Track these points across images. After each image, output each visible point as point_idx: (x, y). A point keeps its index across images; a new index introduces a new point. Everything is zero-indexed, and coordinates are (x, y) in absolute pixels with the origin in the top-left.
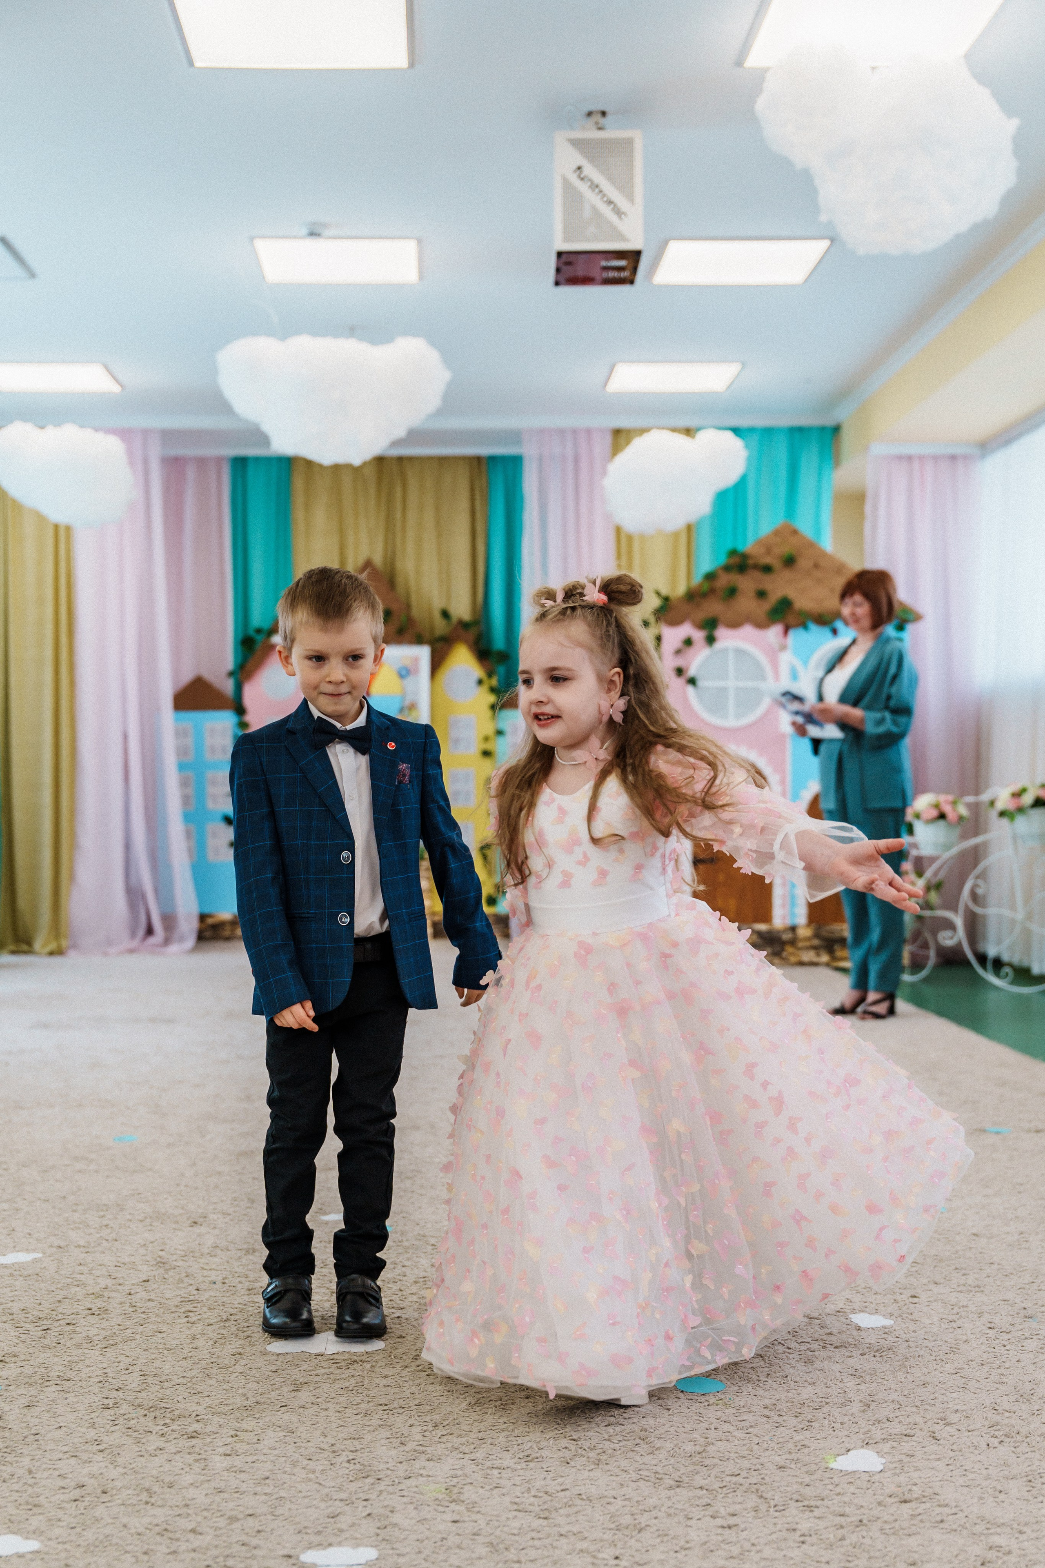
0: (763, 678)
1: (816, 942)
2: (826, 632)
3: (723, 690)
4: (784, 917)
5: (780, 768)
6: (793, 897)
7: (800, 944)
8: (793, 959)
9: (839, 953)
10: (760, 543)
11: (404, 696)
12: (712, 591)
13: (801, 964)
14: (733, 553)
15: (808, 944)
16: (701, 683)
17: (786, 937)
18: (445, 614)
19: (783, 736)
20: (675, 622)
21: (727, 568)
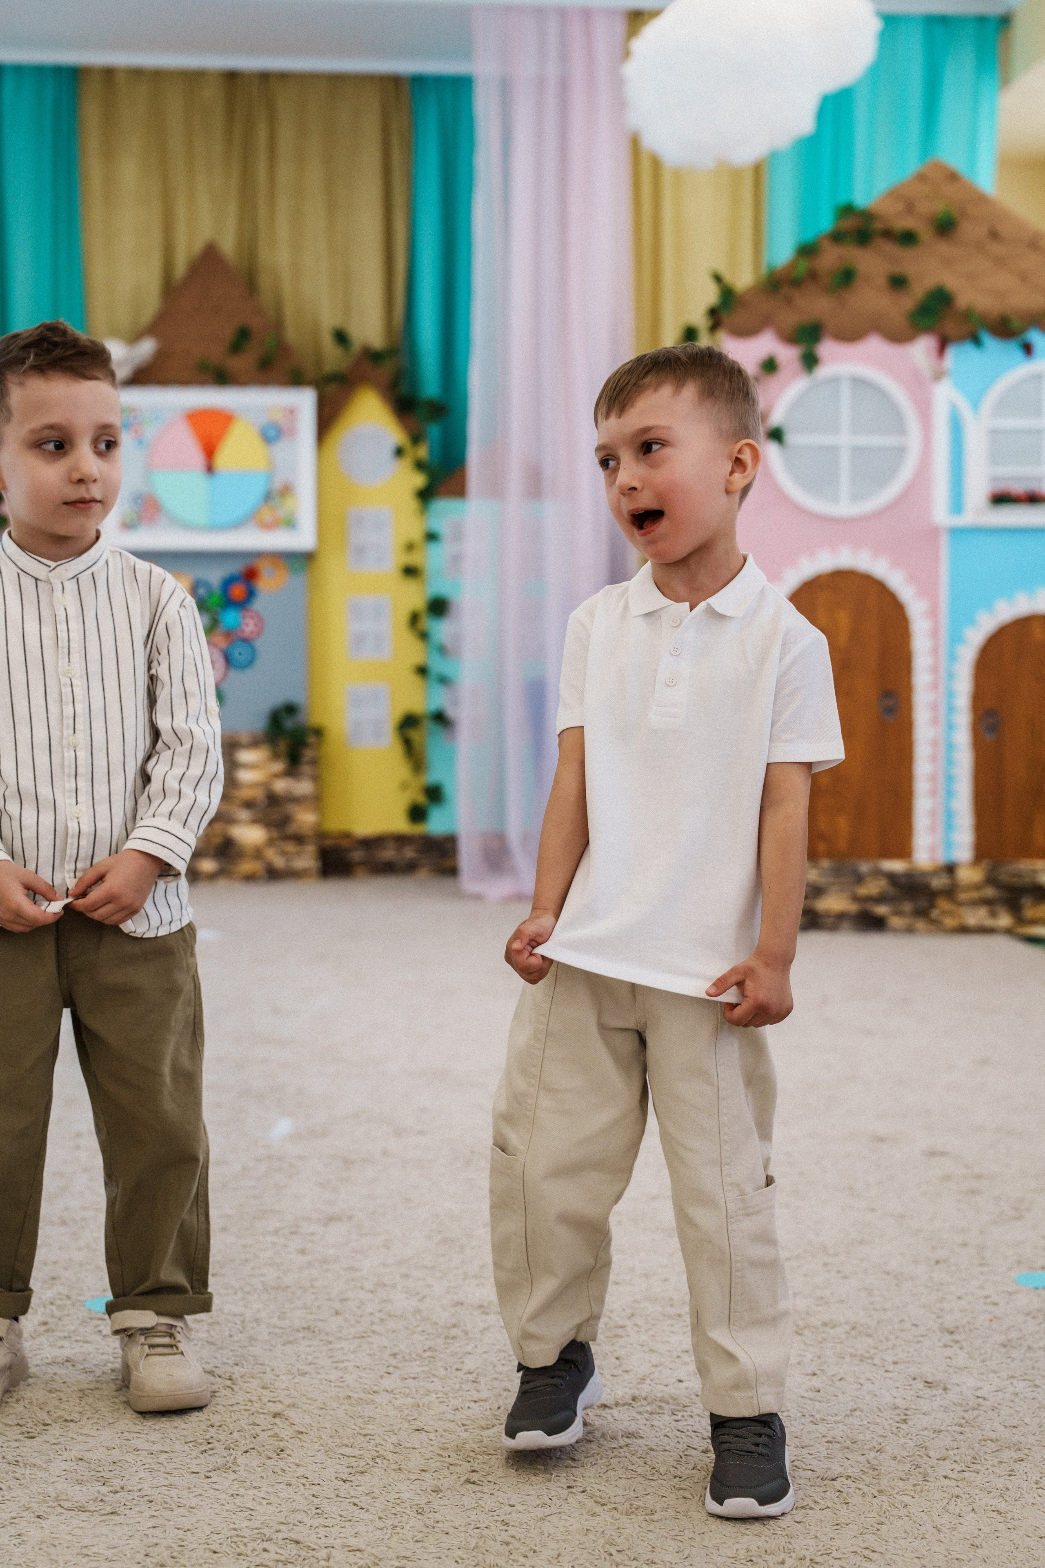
0: (902, 430)
1: (989, 892)
2: (1013, 350)
3: (834, 450)
4: (933, 849)
5: (928, 590)
6: (950, 814)
7: (963, 896)
8: (949, 922)
9: (1030, 912)
10: (894, 194)
11: (271, 473)
12: (813, 276)
13: (964, 930)
14: (847, 211)
15: (975, 895)
16: (791, 438)
17: (938, 883)
18: (341, 337)
19: (934, 532)
20: (745, 332)
21: (837, 237)
